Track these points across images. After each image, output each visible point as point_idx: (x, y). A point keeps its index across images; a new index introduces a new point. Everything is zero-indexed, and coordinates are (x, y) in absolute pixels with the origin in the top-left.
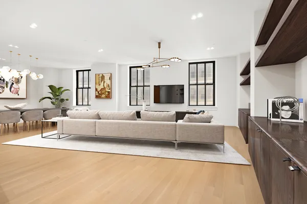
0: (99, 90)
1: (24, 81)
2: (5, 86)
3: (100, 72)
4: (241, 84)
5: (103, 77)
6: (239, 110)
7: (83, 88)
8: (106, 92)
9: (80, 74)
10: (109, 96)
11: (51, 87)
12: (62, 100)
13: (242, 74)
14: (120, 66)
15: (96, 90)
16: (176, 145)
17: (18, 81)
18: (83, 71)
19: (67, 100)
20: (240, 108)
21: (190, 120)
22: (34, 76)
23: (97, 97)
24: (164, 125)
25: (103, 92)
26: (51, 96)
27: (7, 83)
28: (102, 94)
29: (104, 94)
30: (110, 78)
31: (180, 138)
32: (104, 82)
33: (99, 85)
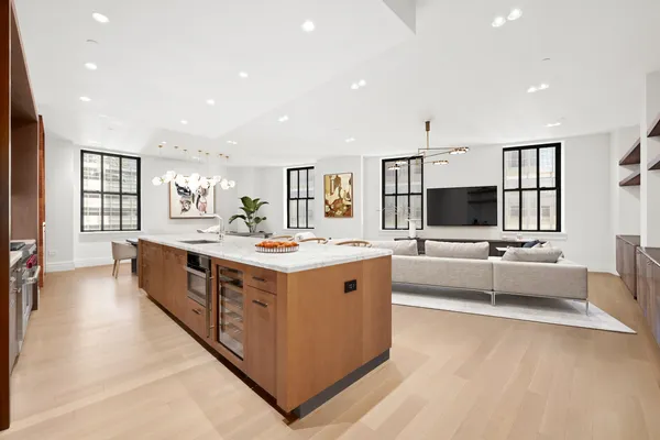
0: (331, 202)
1: (211, 191)
2: (191, 200)
3: (333, 171)
4: (623, 184)
5: (338, 180)
6: (618, 238)
7: (298, 199)
8: (343, 205)
9: (294, 174)
10: (348, 213)
11: (244, 200)
12: (258, 220)
13: (623, 163)
14: (366, 159)
15: (326, 202)
16: (493, 299)
17: (205, 192)
18: (298, 169)
19: (265, 219)
20: (619, 234)
21: (518, 258)
22: (224, 185)
23: (327, 214)
24: (470, 265)
25: (338, 206)
26: (243, 213)
27: (193, 196)
28: (336, 209)
29: (340, 209)
30: (351, 182)
31: (499, 287)
32: (340, 189)
33: (332, 194)
